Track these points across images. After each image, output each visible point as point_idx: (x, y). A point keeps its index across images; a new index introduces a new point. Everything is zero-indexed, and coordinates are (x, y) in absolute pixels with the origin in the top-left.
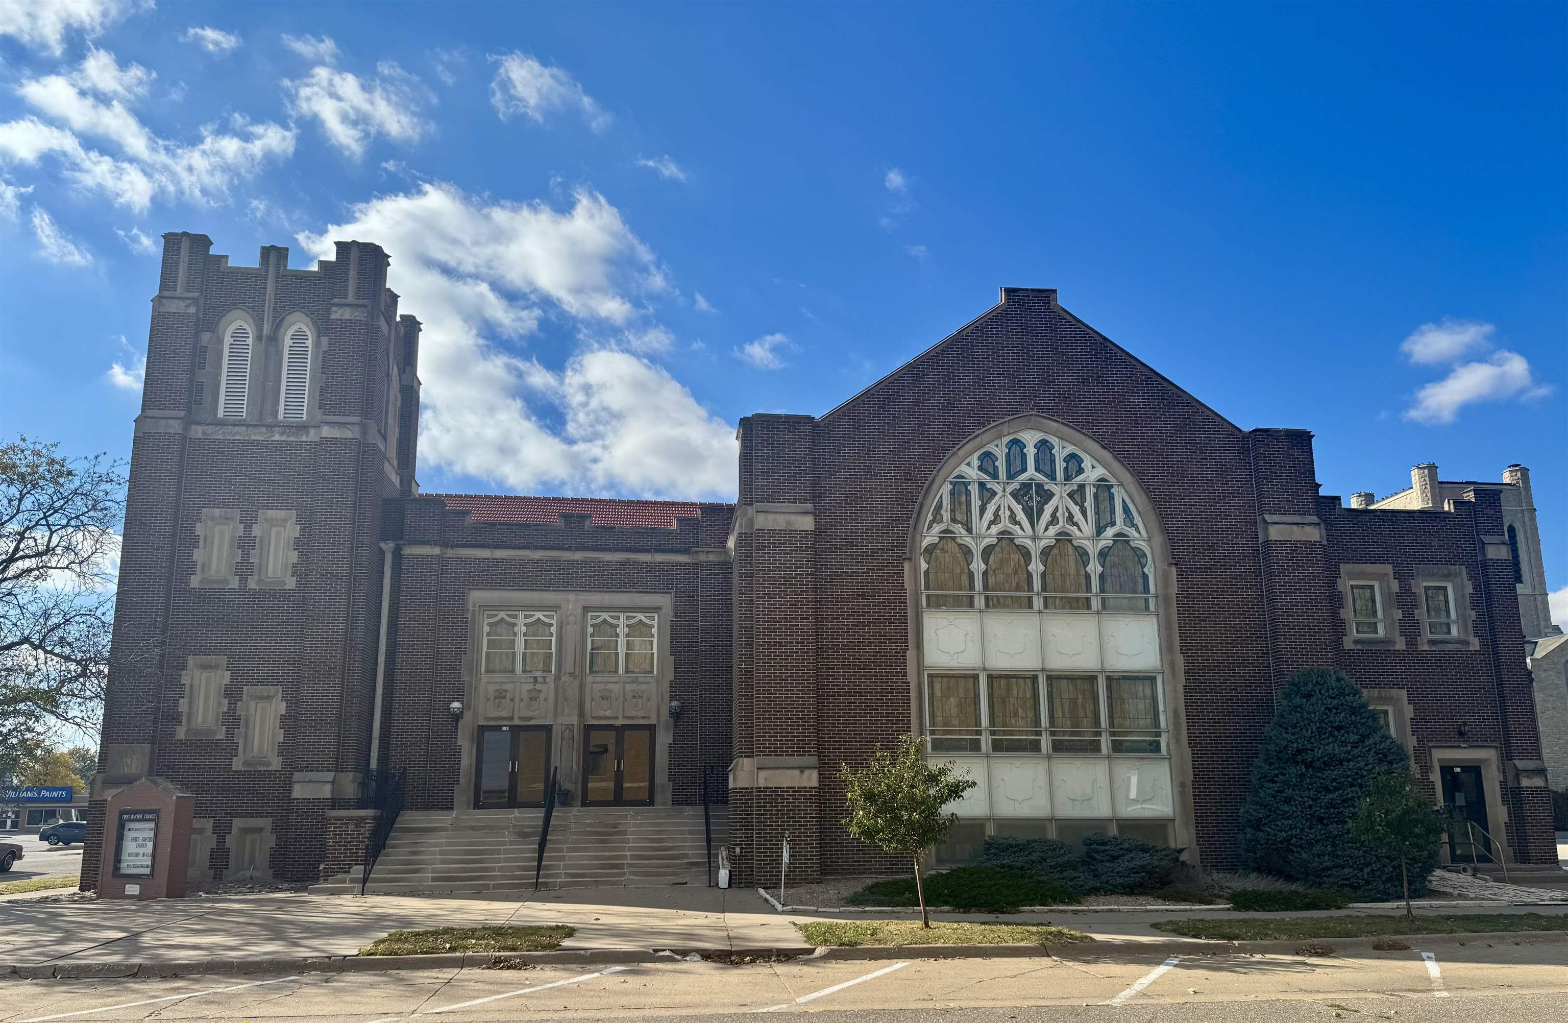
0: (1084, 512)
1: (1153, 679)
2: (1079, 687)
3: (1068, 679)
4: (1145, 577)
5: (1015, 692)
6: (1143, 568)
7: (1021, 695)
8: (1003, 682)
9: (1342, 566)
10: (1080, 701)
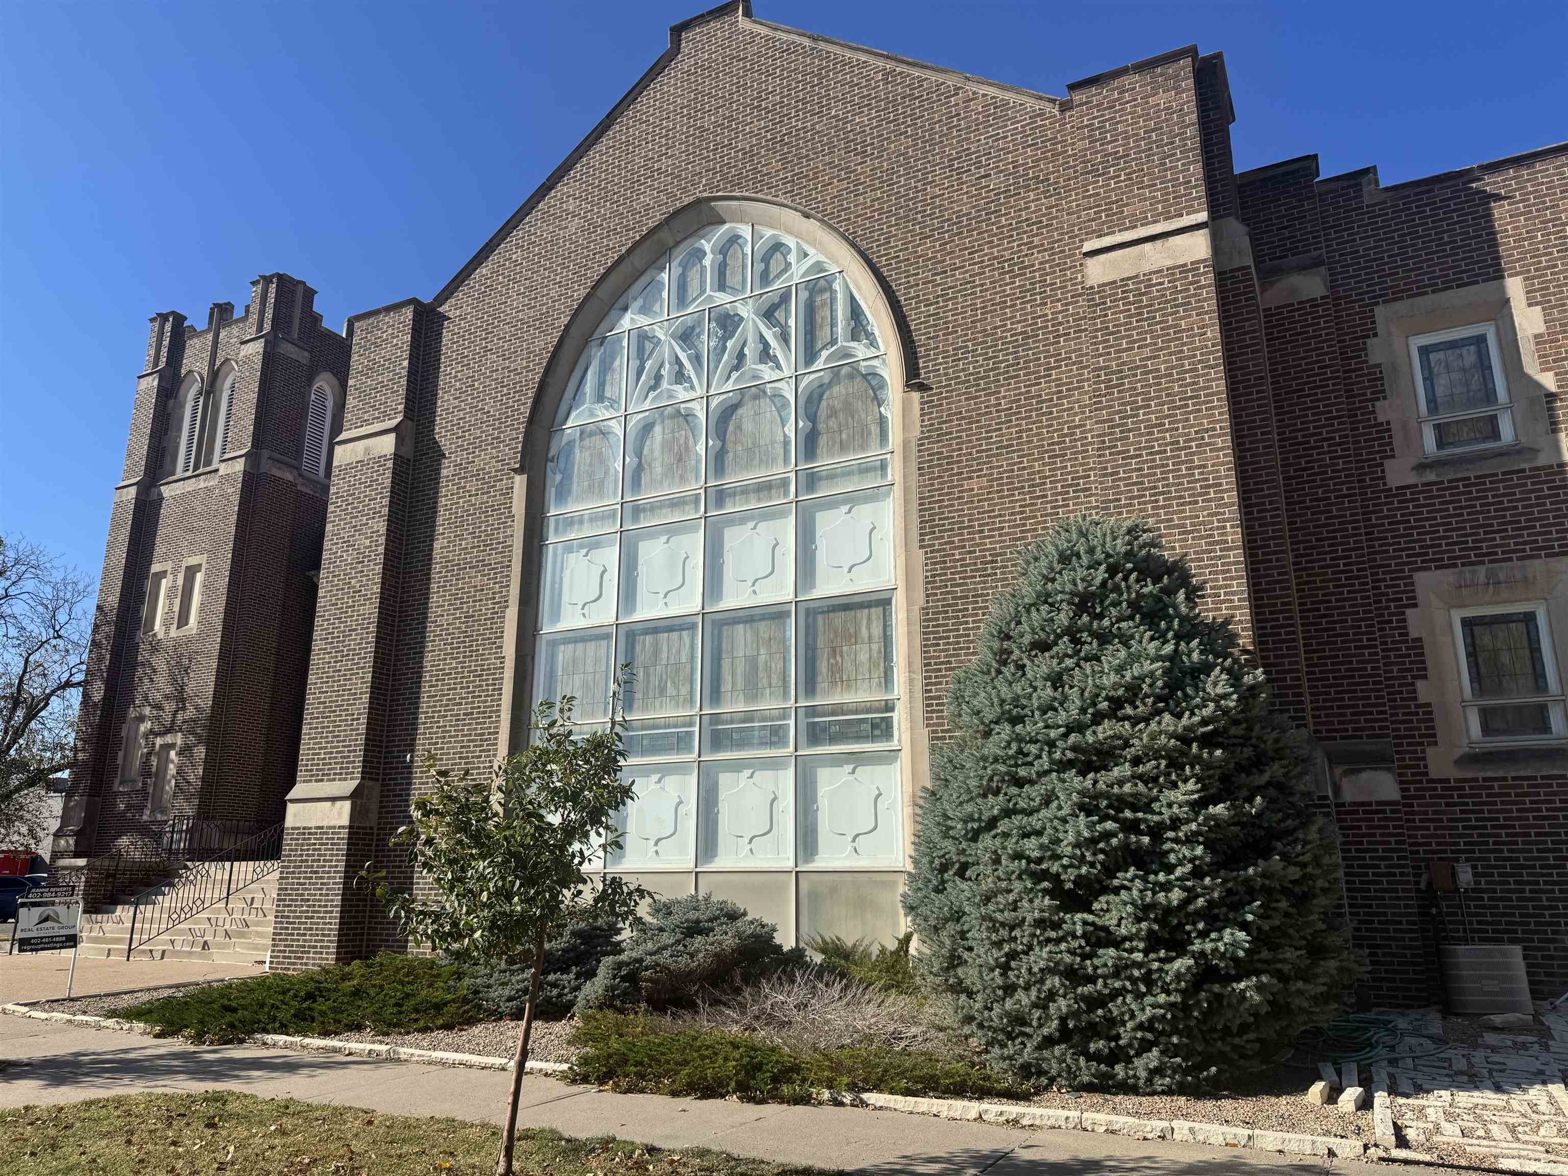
0: (784, 338)
1: (885, 603)
2: (761, 634)
3: (745, 622)
4: (882, 421)
5: (664, 655)
6: (879, 406)
7: (672, 661)
8: (649, 639)
9: (1379, 311)
10: (762, 658)
